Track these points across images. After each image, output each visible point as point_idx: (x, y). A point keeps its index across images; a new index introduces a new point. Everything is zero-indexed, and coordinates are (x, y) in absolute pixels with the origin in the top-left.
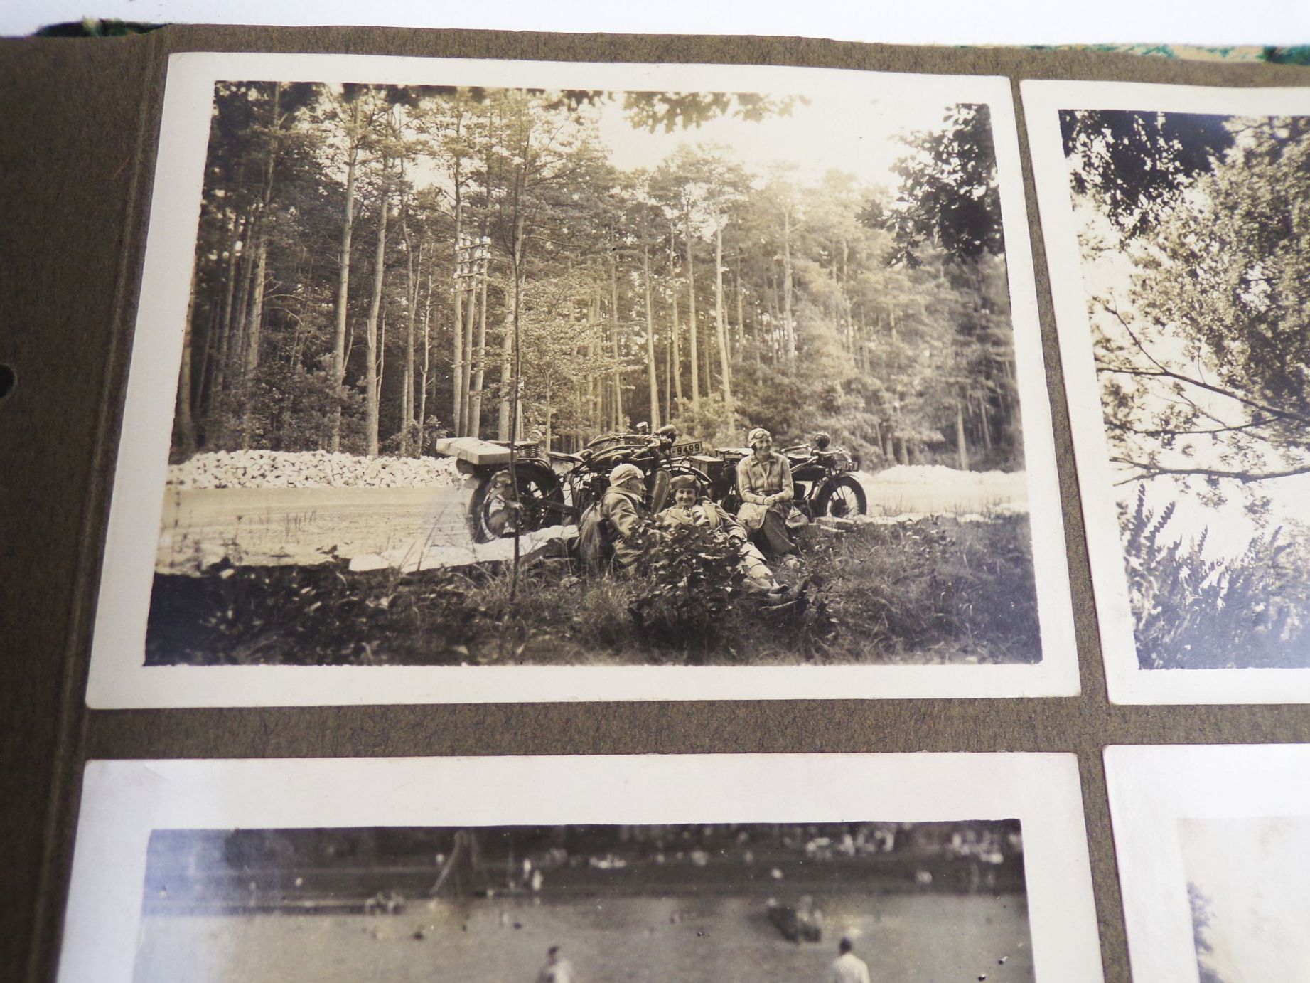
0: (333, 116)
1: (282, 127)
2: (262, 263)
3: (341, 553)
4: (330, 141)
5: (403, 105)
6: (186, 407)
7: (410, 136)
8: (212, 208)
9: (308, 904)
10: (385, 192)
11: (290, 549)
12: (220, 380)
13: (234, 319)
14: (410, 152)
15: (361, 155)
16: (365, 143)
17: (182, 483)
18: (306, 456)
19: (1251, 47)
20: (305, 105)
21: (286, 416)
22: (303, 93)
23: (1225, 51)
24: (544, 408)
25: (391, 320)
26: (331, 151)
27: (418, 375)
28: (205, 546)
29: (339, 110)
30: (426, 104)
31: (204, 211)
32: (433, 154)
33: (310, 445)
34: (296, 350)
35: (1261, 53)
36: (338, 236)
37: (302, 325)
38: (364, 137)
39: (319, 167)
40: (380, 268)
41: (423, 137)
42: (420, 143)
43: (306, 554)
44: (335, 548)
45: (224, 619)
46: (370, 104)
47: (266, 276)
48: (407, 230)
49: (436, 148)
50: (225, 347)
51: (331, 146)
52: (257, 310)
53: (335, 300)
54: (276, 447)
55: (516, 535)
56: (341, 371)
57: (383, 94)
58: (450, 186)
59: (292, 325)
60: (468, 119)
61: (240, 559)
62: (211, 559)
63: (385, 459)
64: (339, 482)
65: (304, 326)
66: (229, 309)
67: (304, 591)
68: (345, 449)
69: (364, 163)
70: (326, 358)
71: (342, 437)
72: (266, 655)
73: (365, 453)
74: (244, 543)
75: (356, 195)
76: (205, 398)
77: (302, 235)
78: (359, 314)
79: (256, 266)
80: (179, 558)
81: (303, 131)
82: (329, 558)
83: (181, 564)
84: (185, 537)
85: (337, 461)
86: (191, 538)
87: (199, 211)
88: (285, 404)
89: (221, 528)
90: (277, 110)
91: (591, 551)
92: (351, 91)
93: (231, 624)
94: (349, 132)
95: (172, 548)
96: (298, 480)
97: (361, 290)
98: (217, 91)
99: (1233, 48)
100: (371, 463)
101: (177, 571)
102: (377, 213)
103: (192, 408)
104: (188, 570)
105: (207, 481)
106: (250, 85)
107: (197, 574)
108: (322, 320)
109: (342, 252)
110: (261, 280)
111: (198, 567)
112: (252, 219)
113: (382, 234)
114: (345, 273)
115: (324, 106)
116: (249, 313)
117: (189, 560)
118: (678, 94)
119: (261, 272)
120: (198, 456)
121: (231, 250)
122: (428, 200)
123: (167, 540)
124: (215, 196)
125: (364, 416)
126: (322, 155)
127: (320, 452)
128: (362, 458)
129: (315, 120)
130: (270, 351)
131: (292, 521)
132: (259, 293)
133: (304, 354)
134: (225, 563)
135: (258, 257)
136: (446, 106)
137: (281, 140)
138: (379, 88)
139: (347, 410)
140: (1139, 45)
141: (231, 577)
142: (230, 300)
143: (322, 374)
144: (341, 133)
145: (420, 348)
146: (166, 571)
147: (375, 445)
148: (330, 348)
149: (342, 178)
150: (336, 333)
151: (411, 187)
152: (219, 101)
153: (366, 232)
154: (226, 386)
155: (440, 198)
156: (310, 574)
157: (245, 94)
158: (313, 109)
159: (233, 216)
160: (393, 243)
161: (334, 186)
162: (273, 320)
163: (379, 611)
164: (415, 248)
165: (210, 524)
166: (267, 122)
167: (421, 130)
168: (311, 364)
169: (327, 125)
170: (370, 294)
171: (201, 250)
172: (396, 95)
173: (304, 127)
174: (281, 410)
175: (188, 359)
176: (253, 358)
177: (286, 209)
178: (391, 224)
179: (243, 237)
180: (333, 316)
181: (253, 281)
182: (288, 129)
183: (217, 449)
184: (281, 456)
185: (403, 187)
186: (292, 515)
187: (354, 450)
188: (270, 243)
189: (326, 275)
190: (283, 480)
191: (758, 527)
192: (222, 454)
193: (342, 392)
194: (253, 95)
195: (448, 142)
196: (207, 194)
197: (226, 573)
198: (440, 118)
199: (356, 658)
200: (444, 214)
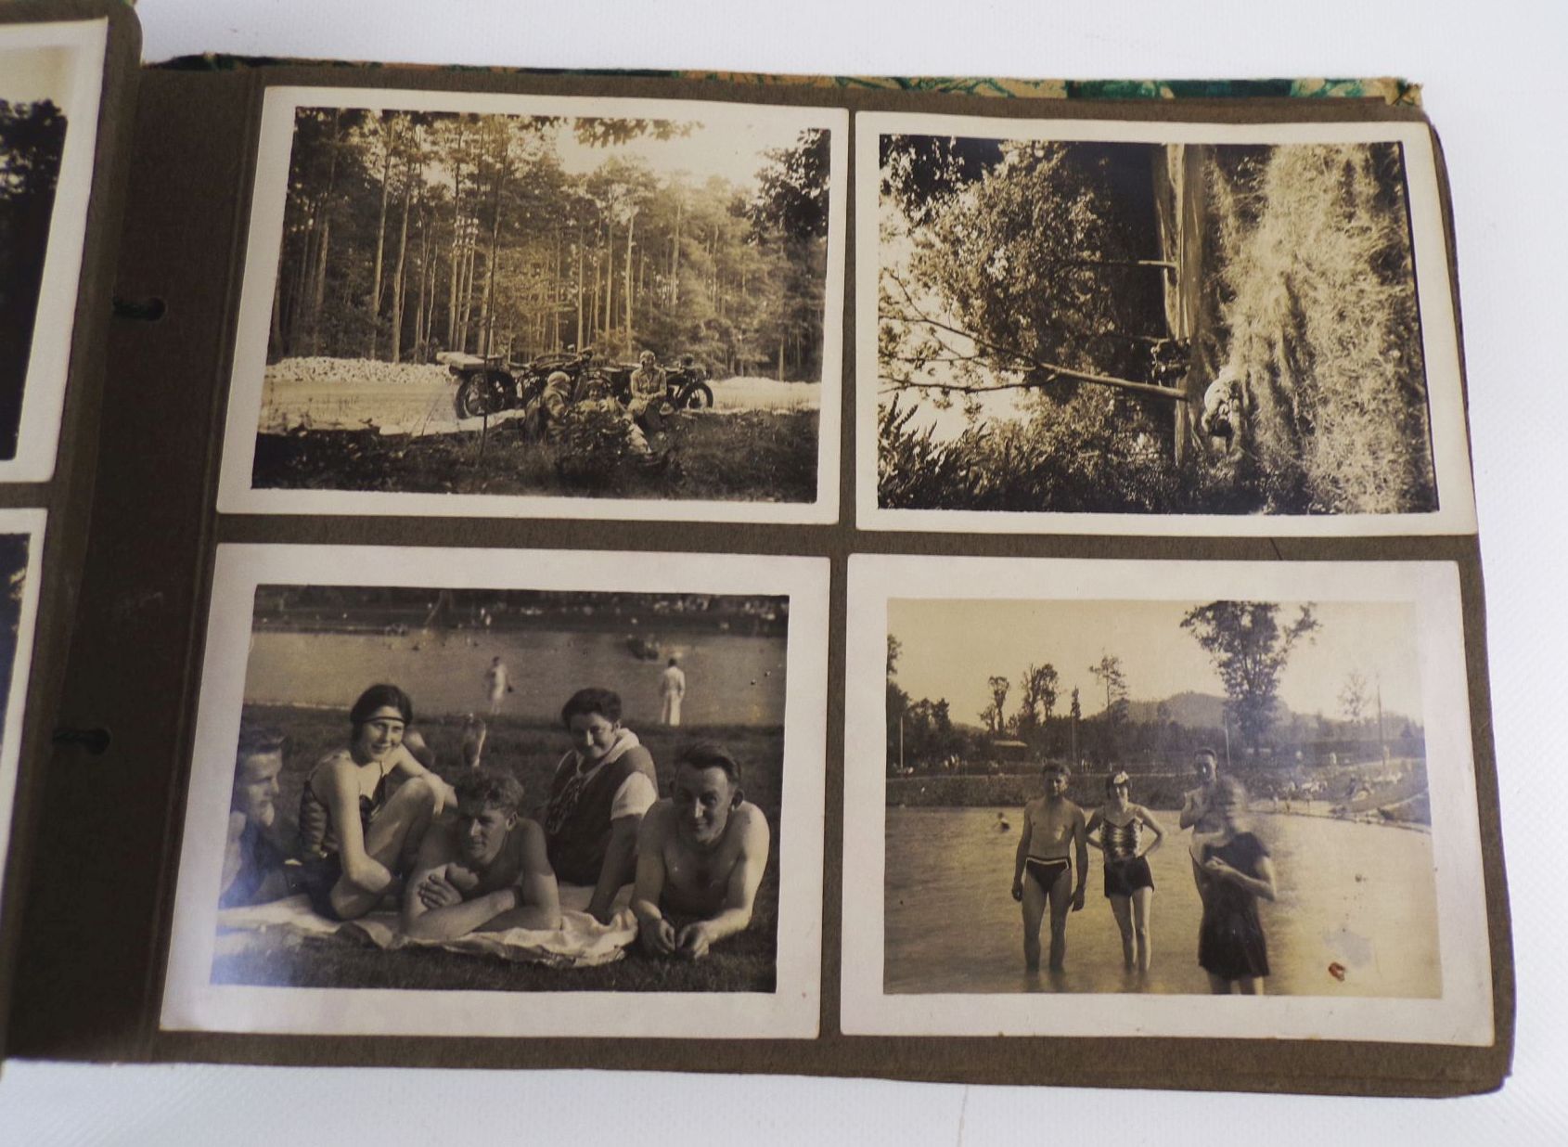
0: (374, 133)
1: (340, 140)
2: (326, 234)
3: (375, 423)
4: (373, 150)
5: (422, 125)
6: (277, 329)
7: (426, 147)
8: (294, 196)
9: (351, 628)
10: (408, 187)
11: (342, 420)
12: (299, 311)
13: (308, 272)
14: (425, 159)
15: (393, 160)
16: (395, 152)
17: (275, 377)
18: (353, 362)
19: (1056, 81)
20: (357, 125)
21: (341, 335)
22: (356, 116)
23: (1037, 84)
24: (507, 334)
25: (410, 273)
26: (373, 158)
27: (426, 311)
28: (290, 416)
29: (379, 129)
30: (438, 125)
31: (289, 198)
32: (441, 161)
33: (356, 355)
34: (348, 292)
35: (1064, 85)
36: (377, 217)
37: (352, 277)
38: (395, 148)
39: (365, 169)
40: (404, 238)
41: (435, 148)
42: (432, 152)
43: (352, 423)
44: (370, 420)
45: (300, 462)
46: (400, 125)
47: (329, 243)
48: (422, 213)
49: (443, 156)
50: (302, 289)
51: (374, 154)
52: (323, 265)
53: (374, 260)
54: (334, 355)
55: (485, 415)
56: (377, 307)
57: (409, 117)
58: (452, 184)
59: (344, 276)
60: (467, 136)
61: (311, 425)
62: (293, 424)
63: (404, 365)
64: (374, 379)
65: (353, 276)
66: (304, 265)
67: (351, 446)
68: (377, 358)
69: (395, 166)
70: (367, 298)
71: (376, 350)
72: (326, 484)
73: (391, 361)
74: (313, 415)
75: (389, 189)
76: (289, 323)
77: (352, 215)
78: (389, 270)
79: (322, 235)
80: (273, 424)
81: (355, 143)
82: (367, 426)
83: (275, 427)
84: (277, 410)
85: (374, 365)
86: (280, 412)
87: (285, 197)
88: (340, 328)
89: (297, 406)
90: (337, 128)
91: (532, 426)
92: (388, 115)
93: (305, 464)
94: (386, 144)
95: (269, 418)
96: (348, 377)
97: (391, 254)
98: (297, 114)
99: (1043, 81)
100: (394, 367)
101: (271, 432)
102: (402, 201)
103: (281, 329)
104: (279, 431)
105: (291, 376)
106: (319, 110)
107: (284, 434)
108: (365, 273)
109: (379, 228)
110: (325, 245)
111: (285, 429)
112: (320, 204)
113: (406, 216)
114: (381, 243)
115: (370, 125)
116: (318, 267)
117: (279, 425)
118: (612, 119)
119: (325, 240)
120: (284, 360)
121: (306, 224)
122: (437, 192)
123: (265, 412)
124: (296, 188)
125: (391, 337)
126: (367, 160)
127: (362, 360)
128: (389, 364)
129: (362, 135)
130: (331, 293)
131: (343, 403)
132: (324, 254)
133: (353, 295)
134: (301, 427)
135: (324, 230)
136: (451, 126)
137: (339, 150)
138: (406, 113)
139: (380, 333)
140: (971, 79)
141: (305, 437)
142: (305, 258)
143: (364, 308)
144: (380, 145)
145: (428, 293)
146: (264, 431)
147: (397, 355)
148: (370, 291)
149: (380, 177)
150: (373, 283)
151: (426, 183)
152: (298, 121)
153: (395, 211)
154: (302, 315)
155: (445, 191)
156: (354, 436)
157: (316, 116)
158: (361, 128)
159: (307, 202)
160: (412, 222)
161: (374, 182)
162: (332, 272)
163: (397, 459)
164: (427, 225)
165: (292, 403)
166: (330, 136)
167: (434, 143)
168: (357, 301)
169: (371, 139)
170: (397, 256)
171: (287, 224)
172: (418, 118)
173: (355, 140)
174: (337, 332)
175: (278, 297)
176: (320, 298)
177: (342, 197)
178: (412, 208)
179: (314, 217)
180: (372, 271)
181: (320, 245)
182: (344, 141)
183: (296, 356)
184: (337, 361)
185: (421, 183)
186: (343, 399)
187: (386, 358)
188: (331, 221)
189: (368, 243)
190: (338, 377)
191: (641, 414)
192: (300, 359)
193: (377, 321)
194: (321, 117)
195: (452, 152)
196: (290, 186)
197: (302, 434)
198: (447, 135)
199: (382, 487)
200: (447, 203)
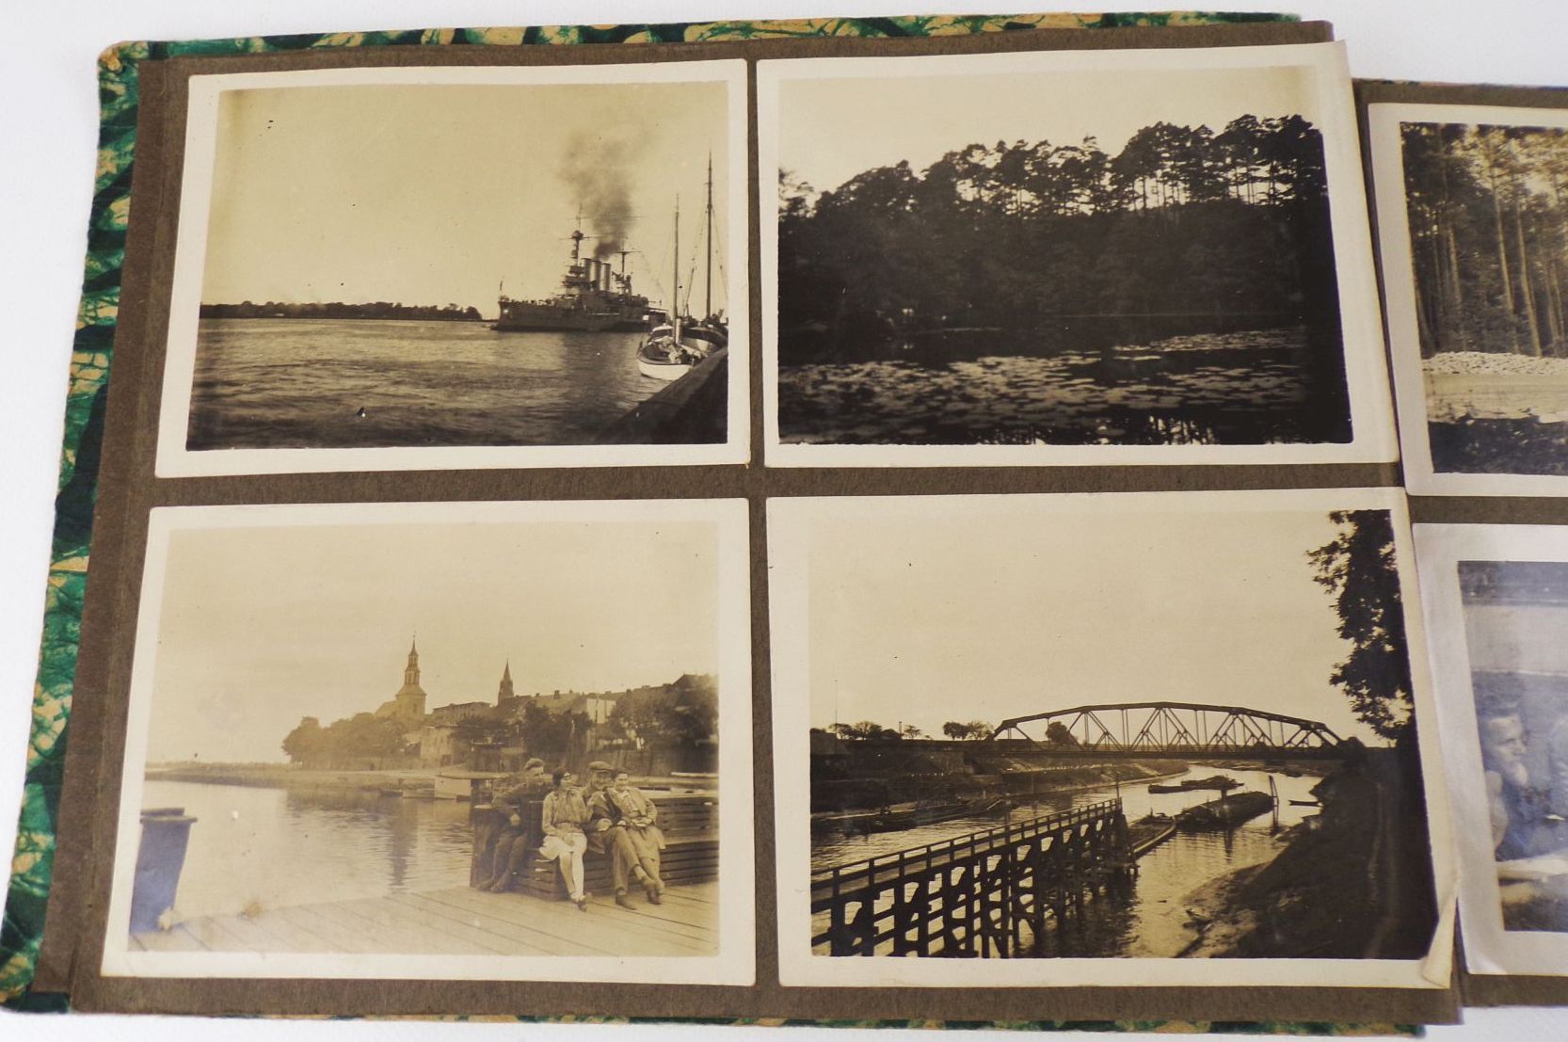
0: (1474, 146)
1: (1446, 153)
2: (1452, 239)
3: (1533, 412)
4: (1476, 162)
5: (1516, 138)
6: (1424, 325)
7: (1523, 160)
8: (1414, 203)
9: (1555, 601)
10: (1515, 195)
11: (1503, 409)
12: (1441, 310)
13: (1441, 274)
14: (1525, 169)
15: (1497, 171)
16: (1496, 164)
17: (1432, 370)
18: (1500, 356)
20: (1457, 138)
21: (1484, 332)
22: (1454, 131)
25: (1533, 276)
26: (1478, 169)
27: (1556, 310)
28: (1454, 406)
29: (1478, 142)
30: (1530, 139)
31: (1409, 206)
32: (1539, 171)
33: (1501, 350)
34: (1482, 292)
36: (1493, 223)
37: (1482, 278)
38: (1495, 160)
39: (1474, 180)
40: (1521, 243)
41: (1532, 160)
42: (1530, 164)
43: (1513, 412)
44: (1528, 410)
45: (1475, 449)
46: (1496, 139)
47: (1456, 247)
48: (1533, 220)
49: (1540, 168)
50: (1440, 289)
51: (1478, 165)
52: (1455, 268)
53: (1498, 261)
54: (1482, 351)
56: (1510, 306)
57: (1503, 132)
58: (1551, 191)
59: (1476, 277)
60: (1555, 150)
61: (1476, 415)
62: (1460, 414)
63: (1546, 359)
64: (1523, 371)
65: (1483, 277)
66: (1437, 267)
67: (1517, 433)
68: (1523, 352)
69: (1499, 176)
70: (1500, 297)
71: (1520, 346)
72: (1503, 469)
73: (1534, 355)
74: (1477, 406)
75: (1499, 197)
76: (1435, 320)
77: (1472, 222)
78: (1514, 272)
79: (1448, 240)
80: (1441, 413)
81: (1459, 156)
82: (1526, 415)
83: (1443, 416)
84: (1441, 400)
85: (1520, 359)
86: (1445, 402)
87: (1405, 206)
88: (1482, 325)
89: (1461, 396)
90: (1441, 142)
92: (1483, 130)
93: (1479, 450)
94: (1487, 156)
95: (1435, 407)
96: (1499, 369)
97: (1512, 258)
98: (1402, 129)
100: (1538, 361)
101: (1441, 420)
102: (1513, 209)
103: (1429, 326)
104: (1447, 419)
105: (1447, 369)
106: (1422, 125)
107: (1453, 422)
108: (1493, 275)
109: (1497, 233)
110: (1453, 250)
111: (1453, 418)
112: (1440, 211)
113: (1519, 222)
114: (1502, 247)
115: (1469, 140)
116: (1450, 269)
117: (1446, 414)
119: (1452, 243)
120: (1438, 355)
121: (1430, 229)
122: (1541, 200)
123: (1431, 402)
124: (1413, 196)
125: (1529, 333)
126: (1473, 170)
127: (1508, 353)
128: (1532, 358)
129: (1465, 149)
130: (1467, 293)
131: (1501, 394)
132: (1453, 257)
133: (1488, 295)
134: (1467, 417)
135: (1449, 235)
136: (1541, 140)
137: (1447, 161)
138: (1500, 128)
139: (1519, 330)
141: (1473, 424)
142: (1436, 261)
143: (1500, 307)
144: (1482, 157)
145: (1553, 293)
146: (1434, 420)
147: (1539, 350)
148: (1501, 291)
149: (1488, 186)
150: (1503, 283)
151: (1530, 192)
152: (1404, 135)
153: (1509, 216)
154: (1445, 313)
155: (1548, 199)
156: (1518, 424)
157: (1419, 131)
158: (1462, 141)
159: (1427, 209)
160: (1526, 227)
161: (1484, 191)
162: (1465, 274)
163: (1560, 446)
164: (1539, 231)
165: (1454, 394)
166: (1436, 150)
167: (1529, 156)
168: (1494, 302)
169: (1472, 152)
170: (1519, 260)
171: (1413, 228)
172: (1512, 133)
173: (1459, 153)
174: (1481, 328)
175: (1419, 297)
176: (1458, 297)
177: (1459, 205)
178: (1523, 215)
179: (1436, 222)
180: (1499, 272)
181: (1448, 249)
182: (1450, 154)
183: (1449, 351)
184: (1487, 355)
185: (1526, 193)
186: (1501, 390)
187: (1529, 353)
188: (1454, 227)
189: (1491, 248)
190: (1490, 369)
192: (1452, 354)
193: (1513, 318)
194: (1424, 132)
195: (1547, 163)
196: (1409, 194)
197: (1470, 422)
198: (1539, 148)
199: (1552, 472)
200: (1552, 210)
